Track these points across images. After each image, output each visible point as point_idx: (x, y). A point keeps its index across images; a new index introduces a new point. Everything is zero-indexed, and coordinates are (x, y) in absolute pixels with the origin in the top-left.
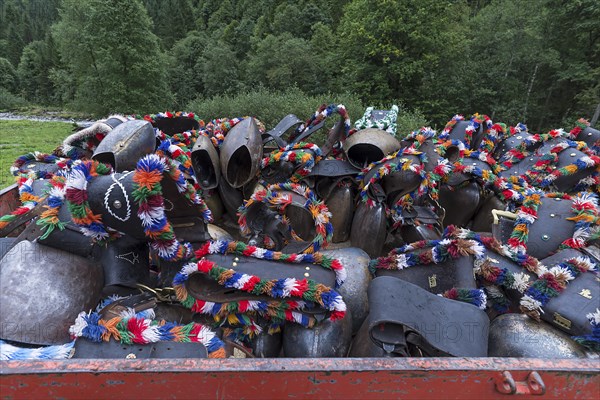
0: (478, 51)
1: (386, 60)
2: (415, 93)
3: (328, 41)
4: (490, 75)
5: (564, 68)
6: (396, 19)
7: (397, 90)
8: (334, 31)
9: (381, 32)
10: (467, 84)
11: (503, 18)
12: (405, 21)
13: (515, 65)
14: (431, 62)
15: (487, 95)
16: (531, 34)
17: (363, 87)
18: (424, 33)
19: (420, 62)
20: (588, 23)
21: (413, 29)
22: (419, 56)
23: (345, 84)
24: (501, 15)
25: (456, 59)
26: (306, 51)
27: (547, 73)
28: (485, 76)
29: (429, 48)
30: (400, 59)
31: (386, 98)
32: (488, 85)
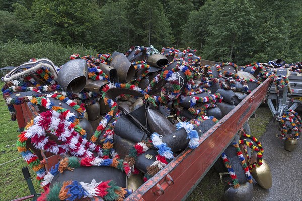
0: (107, 23)
1: (66, 25)
2: (84, 40)
3: (26, 14)
4: (113, 32)
5: (137, 30)
6: (66, 6)
7: (75, 39)
8: (29, 9)
9: (60, 12)
10: (106, 35)
11: (113, 11)
12: (71, 8)
13: (121, 28)
14: (88, 26)
15: (115, 40)
16: (124, 18)
17: (57, 38)
18: (81, 14)
19: (83, 27)
20: (138, 16)
21: (76, 12)
22: (82, 24)
23: (44, 37)
24: (111, 10)
25: (98, 25)
26: (13, 18)
27: (132, 32)
28: (112, 33)
29: (85, 20)
30: (73, 25)
31: (70, 43)
32: (114, 36)
